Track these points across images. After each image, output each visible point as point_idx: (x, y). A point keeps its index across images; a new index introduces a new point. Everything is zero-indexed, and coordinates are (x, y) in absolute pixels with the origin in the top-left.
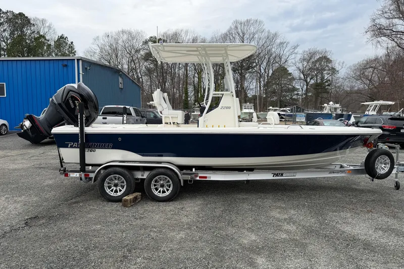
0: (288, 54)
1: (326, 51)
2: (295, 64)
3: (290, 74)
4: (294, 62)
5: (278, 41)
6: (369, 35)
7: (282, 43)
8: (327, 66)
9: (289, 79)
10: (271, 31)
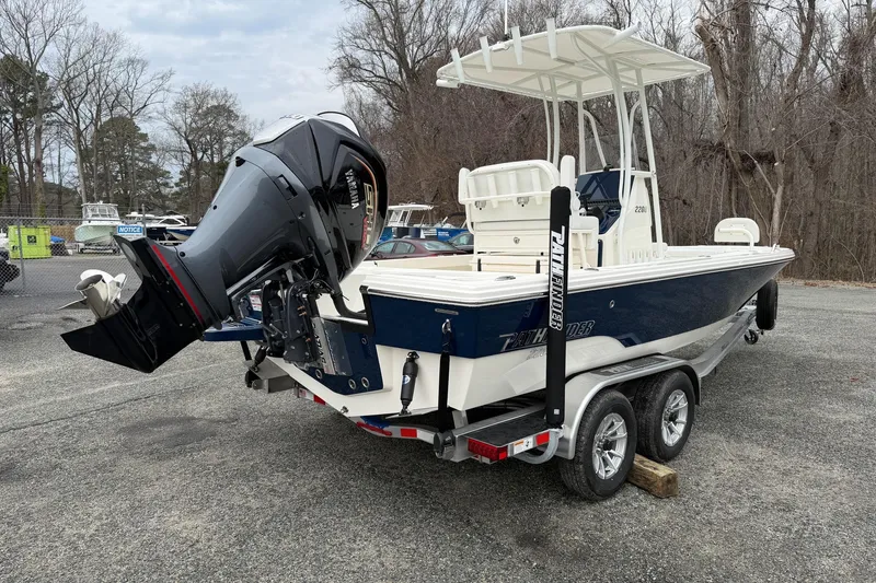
0: (148, 88)
1: (226, 95)
2: (164, 114)
3: (144, 137)
4: (161, 110)
5: (122, 55)
6: (334, 75)
7: (131, 62)
8: (231, 127)
9: (142, 148)
10: (101, 27)
